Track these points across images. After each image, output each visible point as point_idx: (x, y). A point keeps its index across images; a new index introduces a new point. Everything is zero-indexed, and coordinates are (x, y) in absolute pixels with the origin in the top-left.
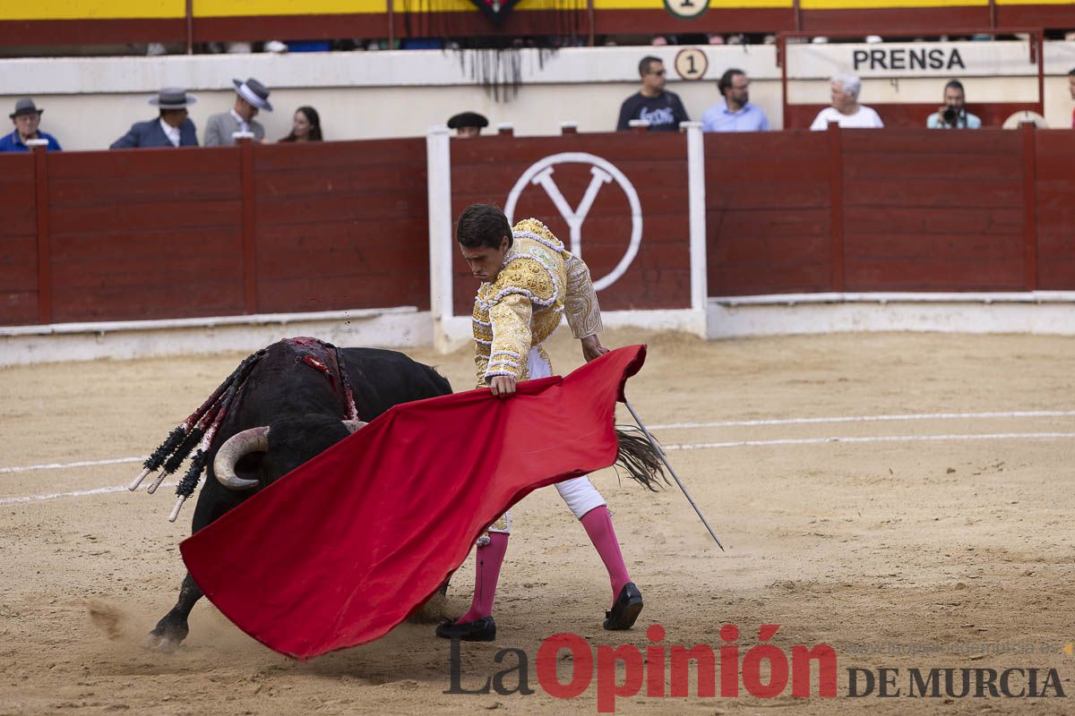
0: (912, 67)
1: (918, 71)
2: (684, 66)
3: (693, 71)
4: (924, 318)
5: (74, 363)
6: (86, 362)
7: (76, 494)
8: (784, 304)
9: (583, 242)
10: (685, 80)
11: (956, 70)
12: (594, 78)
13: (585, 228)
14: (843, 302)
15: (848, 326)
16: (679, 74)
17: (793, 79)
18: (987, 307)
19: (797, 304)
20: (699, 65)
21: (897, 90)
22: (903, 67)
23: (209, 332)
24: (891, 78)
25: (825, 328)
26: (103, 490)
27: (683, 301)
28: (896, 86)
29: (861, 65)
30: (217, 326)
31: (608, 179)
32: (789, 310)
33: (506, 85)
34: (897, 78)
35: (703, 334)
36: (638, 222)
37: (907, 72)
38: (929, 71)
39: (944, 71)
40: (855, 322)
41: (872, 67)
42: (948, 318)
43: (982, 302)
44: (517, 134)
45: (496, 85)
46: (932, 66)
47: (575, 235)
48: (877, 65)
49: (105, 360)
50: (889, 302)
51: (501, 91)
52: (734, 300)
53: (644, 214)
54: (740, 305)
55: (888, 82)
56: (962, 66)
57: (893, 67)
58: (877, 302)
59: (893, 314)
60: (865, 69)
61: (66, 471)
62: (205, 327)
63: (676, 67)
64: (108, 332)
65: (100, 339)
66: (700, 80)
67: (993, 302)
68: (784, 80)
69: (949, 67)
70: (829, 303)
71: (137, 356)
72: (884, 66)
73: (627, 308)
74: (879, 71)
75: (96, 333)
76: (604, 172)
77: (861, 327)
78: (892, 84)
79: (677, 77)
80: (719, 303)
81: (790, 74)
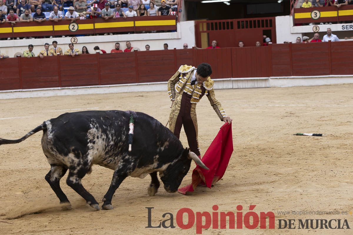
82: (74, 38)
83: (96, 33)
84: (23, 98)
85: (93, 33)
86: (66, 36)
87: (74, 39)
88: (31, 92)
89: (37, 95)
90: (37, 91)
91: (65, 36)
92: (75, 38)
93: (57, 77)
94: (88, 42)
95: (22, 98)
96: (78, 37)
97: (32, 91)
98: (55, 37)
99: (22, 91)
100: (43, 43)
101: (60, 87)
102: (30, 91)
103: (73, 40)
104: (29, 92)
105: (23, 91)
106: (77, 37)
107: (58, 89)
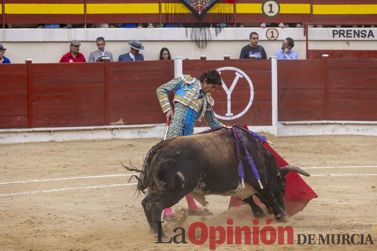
0: (354, 37)
1: (357, 38)
2: (270, 35)
3: (273, 37)
4: (358, 130)
5: (41, 143)
6: (45, 142)
7: (46, 191)
8: (307, 124)
9: (231, 100)
10: (270, 40)
11: (371, 38)
12: (236, 39)
13: (232, 95)
14: (328, 124)
15: (330, 133)
17: (310, 40)
19: (311, 124)
20: (275, 34)
21: (349, 45)
22: (351, 37)
23: (92, 132)
24: (347, 41)
25: (321, 133)
26: (56, 190)
27: (269, 123)
28: (349, 44)
29: (335, 36)
30: (95, 129)
31: (242, 77)
32: (308, 126)
33: (202, 41)
34: (349, 41)
35: (276, 135)
36: (252, 93)
37: (353, 39)
38: (361, 38)
39: (366, 38)
40: (332, 131)
41: (340, 36)
42: (367, 130)
44: (207, 59)
45: (199, 41)
46: (362, 36)
47: (229, 97)
48: (341, 35)
49: (52, 141)
50: (345, 124)
51: (201, 43)
52: (287, 123)
53: (254, 90)
54: (290, 124)
55: (346, 42)
56: (373, 37)
57: (347, 37)
58: (341, 124)
59: (347, 129)
60: (337, 37)
61: (41, 183)
62: (90, 130)
63: (266, 35)
64: (54, 131)
65: (51, 134)
66: (275, 40)
68: (307, 41)
69: (368, 37)
70: (323, 124)
71: (64, 140)
72: (344, 36)
74: (342, 38)
75: (50, 131)
76: (240, 74)
77: (334, 133)
78: (347, 43)
79: (267, 39)
80: (282, 124)
81: (309, 39)
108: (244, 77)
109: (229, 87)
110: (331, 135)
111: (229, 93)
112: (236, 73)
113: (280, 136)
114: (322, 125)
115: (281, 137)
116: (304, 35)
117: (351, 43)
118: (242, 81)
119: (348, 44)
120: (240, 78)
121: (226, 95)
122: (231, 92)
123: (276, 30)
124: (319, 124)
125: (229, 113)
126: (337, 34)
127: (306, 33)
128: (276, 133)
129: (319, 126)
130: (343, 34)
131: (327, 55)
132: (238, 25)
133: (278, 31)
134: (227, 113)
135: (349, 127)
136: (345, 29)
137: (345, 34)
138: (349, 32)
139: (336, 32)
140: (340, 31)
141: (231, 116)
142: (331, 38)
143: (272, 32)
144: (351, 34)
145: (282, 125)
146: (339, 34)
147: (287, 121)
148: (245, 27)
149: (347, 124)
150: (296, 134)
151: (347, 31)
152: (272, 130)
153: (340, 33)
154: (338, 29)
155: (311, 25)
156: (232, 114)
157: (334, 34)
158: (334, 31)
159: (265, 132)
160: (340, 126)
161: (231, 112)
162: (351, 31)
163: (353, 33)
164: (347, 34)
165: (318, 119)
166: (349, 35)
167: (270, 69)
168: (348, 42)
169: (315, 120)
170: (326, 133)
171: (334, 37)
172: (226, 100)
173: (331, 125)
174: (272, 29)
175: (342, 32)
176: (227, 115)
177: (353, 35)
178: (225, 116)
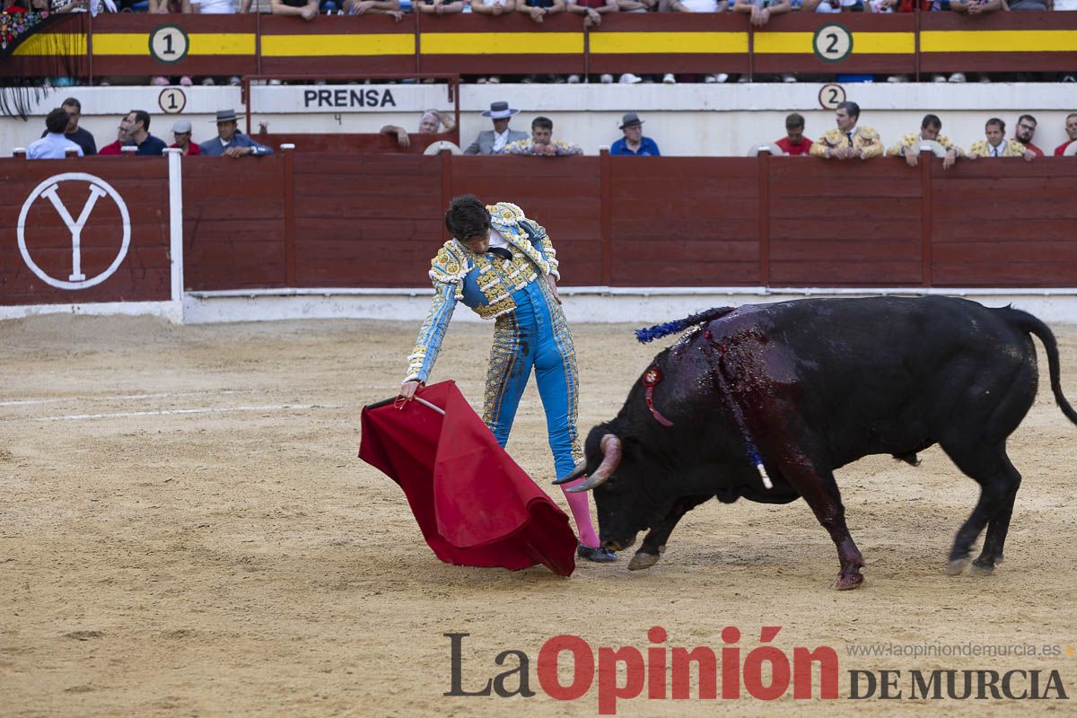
0: (352, 104)
1: (357, 107)
2: (167, 102)
3: (173, 106)
4: (360, 308)
8: (248, 297)
9: (82, 246)
10: (167, 114)
11: (388, 106)
13: (82, 235)
14: (294, 295)
15: (299, 315)
16: (163, 109)
17: (255, 113)
18: (412, 300)
19: (257, 296)
20: (179, 101)
21: (340, 123)
22: (345, 105)
24: (335, 113)
25: (280, 316)
27: (165, 294)
28: (340, 119)
29: (310, 102)
31: (104, 194)
32: (251, 301)
34: (340, 113)
35: (180, 322)
36: (127, 229)
37: (348, 108)
38: (366, 108)
39: (378, 108)
40: (305, 312)
41: (320, 104)
42: (380, 308)
43: (408, 295)
46: (368, 103)
47: (76, 240)
48: (324, 102)
50: (332, 295)
52: (206, 294)
53: (132, 223)
54: (210, 297)
55: (333, 116)
56: (394, 104)
57: (337, 104)
58: (323, 295)
59: (336, 305)
60: (314, 105)
63: (160, 103)
66: (179, 113)
67: (417, 295)
68: (248, 114)
69: (383, 105)
70: (283, 295)
72: (330, 104)
73: (119, 300)
74: (325, 107)
76: (100, 188)
77: (309, 316)
78: (336, 118)
79: (161, 111)
80: (194, 296)
81: (252, 111)
82: (831, 87)
83: (926, 68)
84: (611, 324)
85: (911, 72)
86: (800, 79)
87: (833, 93)
88: (646, 300)
89: (668, 312)
90: (668, 295)
91: (793, 75)
92: (837, 88)
93: (754, 246)
94: (891, 108)
95: (606, 323)
96: (850, 85)
97: (651, 296)
98: (754, 81)
99: (608, 295)
100: (706, 104)
101: (766, 286)
102: (643, 296)
103: (827, 96)
104: (640, 300)
105: (614, 295)
106: (843, 85)
107: (756, 295)
108: (108, 194)
109: (75, 218)
110: (303, 320)
111: (76, 229)
112: (92, 187)
113: (188, 323)
114: (281, 298)
115: (194, 325)
116: (243, 102)
117: (344, 118)
118: (105, 204)
119: (338, 122)
120: (100, 197)
121: (70, 235)
122: (82, 227)
123: (180, 90)
124: (275, 295)
125: (77, 274)
126: (314, 98)
127: (246, 98)
128: (182, 318)
129: (275, 300)
130: (327, 99)
131: (292, 146)
132: (97, 82)
133: (186, 94)
134: (72, 273)
135: (341, 301)
136: (333, 88)
137: (332, 100)
138: (340, 95)
139: (311, 95)
140: (321, 92)
141: (81, 281)
142: (302, 108)
143: (172, 96)
144: (345, 98)
145: (195, 299)
146: (317, 99)
147: (205, 289)
148: (113, 84)
149: (337, 295)
150: (225, 318)
151: (337, 92)
152: (172, 309)
153: (320, 97)
154: (316, 88)
155: (259, 79)
156: (83, 277)
157: (307, 100)
158: (307, 93)
159: (157, 314)
160: (321, 299)
161: (82, 273)
162: (345, 91)
163: (348, 95)
164: (337, 98)
165: (273, 287)
166: (340, 102)
167: (168, 178)
168: (338, 117)
169: (266, 288)
170: (291, 315)
171: (307, 105)
172: (70, 246)
173: (301, 297)
174: (172, 89)
175: (325, 95)
176: (71, 278)
177: (348, 101)
178: (67, 280)
